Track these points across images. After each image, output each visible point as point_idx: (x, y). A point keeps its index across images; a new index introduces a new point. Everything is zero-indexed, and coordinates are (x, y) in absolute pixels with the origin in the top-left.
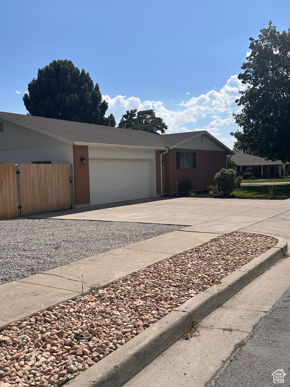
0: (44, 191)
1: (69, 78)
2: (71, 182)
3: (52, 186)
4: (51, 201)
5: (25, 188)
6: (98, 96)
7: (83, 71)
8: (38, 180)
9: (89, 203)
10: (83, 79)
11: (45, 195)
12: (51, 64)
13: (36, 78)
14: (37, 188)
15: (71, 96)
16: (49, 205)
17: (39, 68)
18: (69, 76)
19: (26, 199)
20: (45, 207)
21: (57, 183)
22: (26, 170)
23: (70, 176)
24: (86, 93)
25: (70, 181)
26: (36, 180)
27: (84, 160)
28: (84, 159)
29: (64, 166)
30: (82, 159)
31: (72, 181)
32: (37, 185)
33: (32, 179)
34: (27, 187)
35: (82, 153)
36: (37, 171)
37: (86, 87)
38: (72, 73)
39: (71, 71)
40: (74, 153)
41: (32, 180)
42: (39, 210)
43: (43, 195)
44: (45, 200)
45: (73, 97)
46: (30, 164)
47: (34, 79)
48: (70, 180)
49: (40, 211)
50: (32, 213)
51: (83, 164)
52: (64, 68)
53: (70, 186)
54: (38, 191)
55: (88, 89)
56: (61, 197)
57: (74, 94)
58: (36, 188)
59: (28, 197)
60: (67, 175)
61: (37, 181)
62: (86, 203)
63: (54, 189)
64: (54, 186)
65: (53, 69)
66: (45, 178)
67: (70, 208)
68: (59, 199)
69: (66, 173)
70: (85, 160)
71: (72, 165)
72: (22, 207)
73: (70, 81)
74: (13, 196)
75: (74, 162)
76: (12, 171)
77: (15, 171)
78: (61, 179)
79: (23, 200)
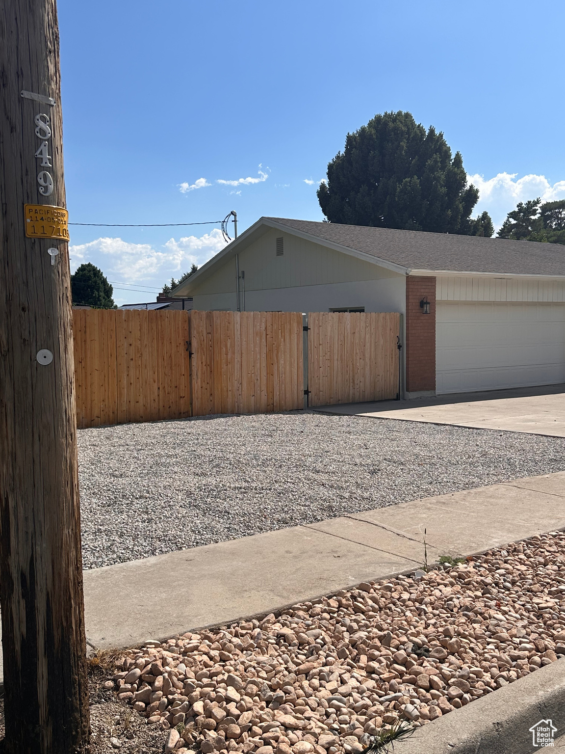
0: (349, 363)
1: (403, 147)
2: (399, 347)
3: (364, 355)
4: (361, 384)
5: (316, 357)
6: (458, 178)
7: (432, 131)
8: (340, 343)
9: (434, 389)
10: (431, 147)
11: (351, 370)
12: (370, 124)
13: (343, 151)
14: (338, 357)
15: (406, 181)
16: (358, 390)
17: (348, 133)
18: (403, 144)
19: (317, 377)
20: (351, 393)
21: (373, 350)
22: (319, 323)
23: (397, 337)
24: (435, 173)
25: (397, 345)
26: (337, 343)
27: (427, 304)
28: (427, 303)
29: (388, 317)
30: (422, 304)
31: (401, 346)
32: (337, 352)
33: (329, 341)
34: (321, 355)
35: (422, 291)
36: (339, 326)
37: (436, 162)
38: (409, 137)
39: (408, 133)
40: (407, 292)
41: (329, 344)
42: (340, 398)
43: (348, 372)
44: (351, 381)
45: (410, 183)
46: (327, 313)
47: (339, 153)
48: (397, 343)
49: (342, 400)
50: (327, 403)
51: (424, 312)
52: (396, 129)
53: (398, 356)
54: (339, 363)
55: (439, 164)
56: (381, 375)
57: (412, 177)
58: (336, 357)
59: (321, 373)
60: (392, 334)
61: (338, 345)
62: (428, 390)
63: (367, 360)
64: (367, 355)
65: (373, 132)
66: (352, 340)
67: (395, 397)
68: (377, 380)
69: (391, 330)
70: (428, 305)
71: (402, 315)
72: (310, 392)
73: (406, 152)
74: (296, 371)
75: (407, 310)
76: (295, 325)
77: (301, 326)
78: (382, 342)
79: (313, 378)
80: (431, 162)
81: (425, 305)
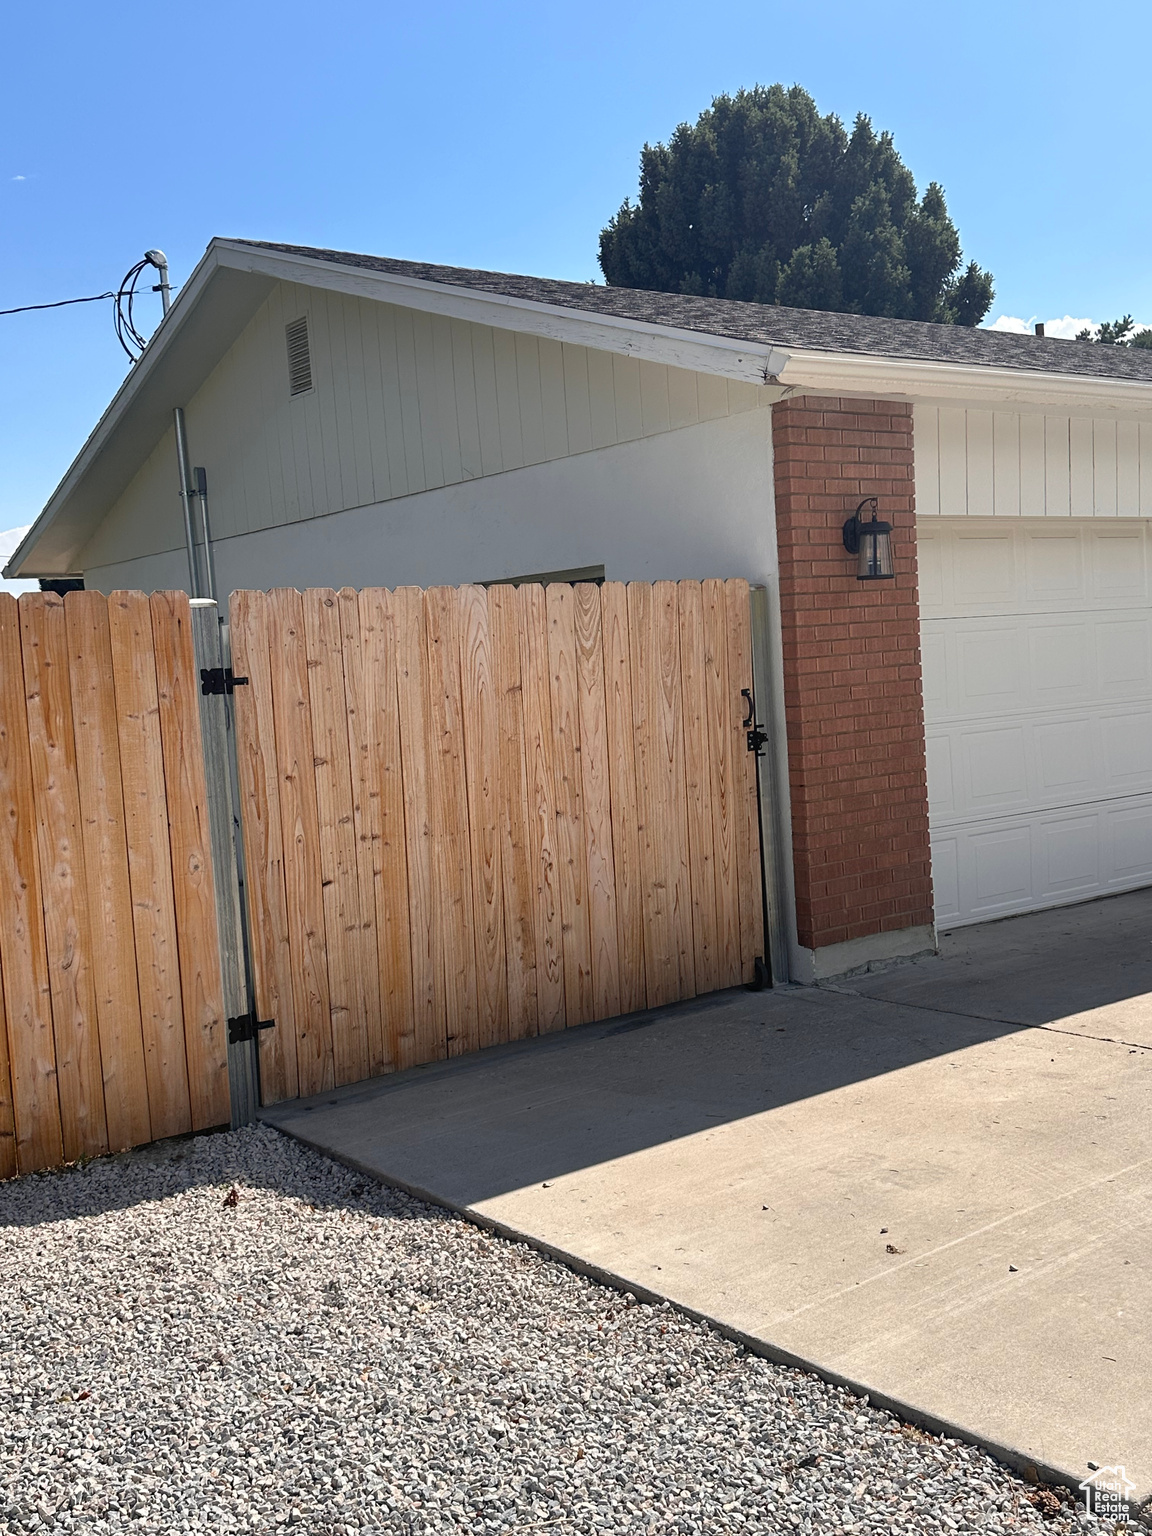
0: (496, 843)
1: (789, 168)
2: (756, 740)
3: (577, 796)
4: (571, 938)
5: (299, 831)
6: (938, 242)
7: (863, 128)
8: (437, 746)
9: (926, 916)
10: (861, 166)
11: (508, 880)
12: (705, 120)
13: (635, 202)
14: (430, 819)
15: (801, 254)
16: (557, 970)
17: (646, 146)
18: (790, 160)
19: (310, 934)
20: (517, 989)
21: (622, 764)
22: (302, 648)
23: (745, 693)
24: (878, 230)
25: (744, 731)
26: (419, 745)
27: (874, 533)
28: (877, 528)
29: (691, 602)
30: (854, 534)
31: (763, 738)
32: (423, 794)
33: (370, 741)
34: (326, 814)
35: (851, 472)
36: (424, 658)
37: (877, 201)
38: (804, 142)
39: (800, 132)
40: (781, 478)
41: (370, 754)
42: (455, 1027)
43: (496, 887)
44: (514, 929)
45: (812, 260)
46: (351, 592)
48: (746, 724)
49: (466, 1036)
50: (382, 1063)
51: (865, 572)
52: (767, 125)
53: (751, 782)
54: (437, 848)
55: (887, 208)
56: (671, 883)
57: (815, 241)
58: (418, 820)
59: (332, 913)
60: (718, 682)
61: (427, 755)
63: (598, 820)
64: (595, 794)
65: (710, 136)
66: (509, 724)
67: (748, 976)
68: (652, 907)
69: (709, 661)
70: (881, 538)
71: (761, 588)
72: (270, 1024)
73: (798, 183)
74: (165, 921)
75: (785, 563)
76: (143, 665)
77: (187, 667)
78: (665, 722)
79: (280, 948)
80: (864, 204)
81: (869, 539)
